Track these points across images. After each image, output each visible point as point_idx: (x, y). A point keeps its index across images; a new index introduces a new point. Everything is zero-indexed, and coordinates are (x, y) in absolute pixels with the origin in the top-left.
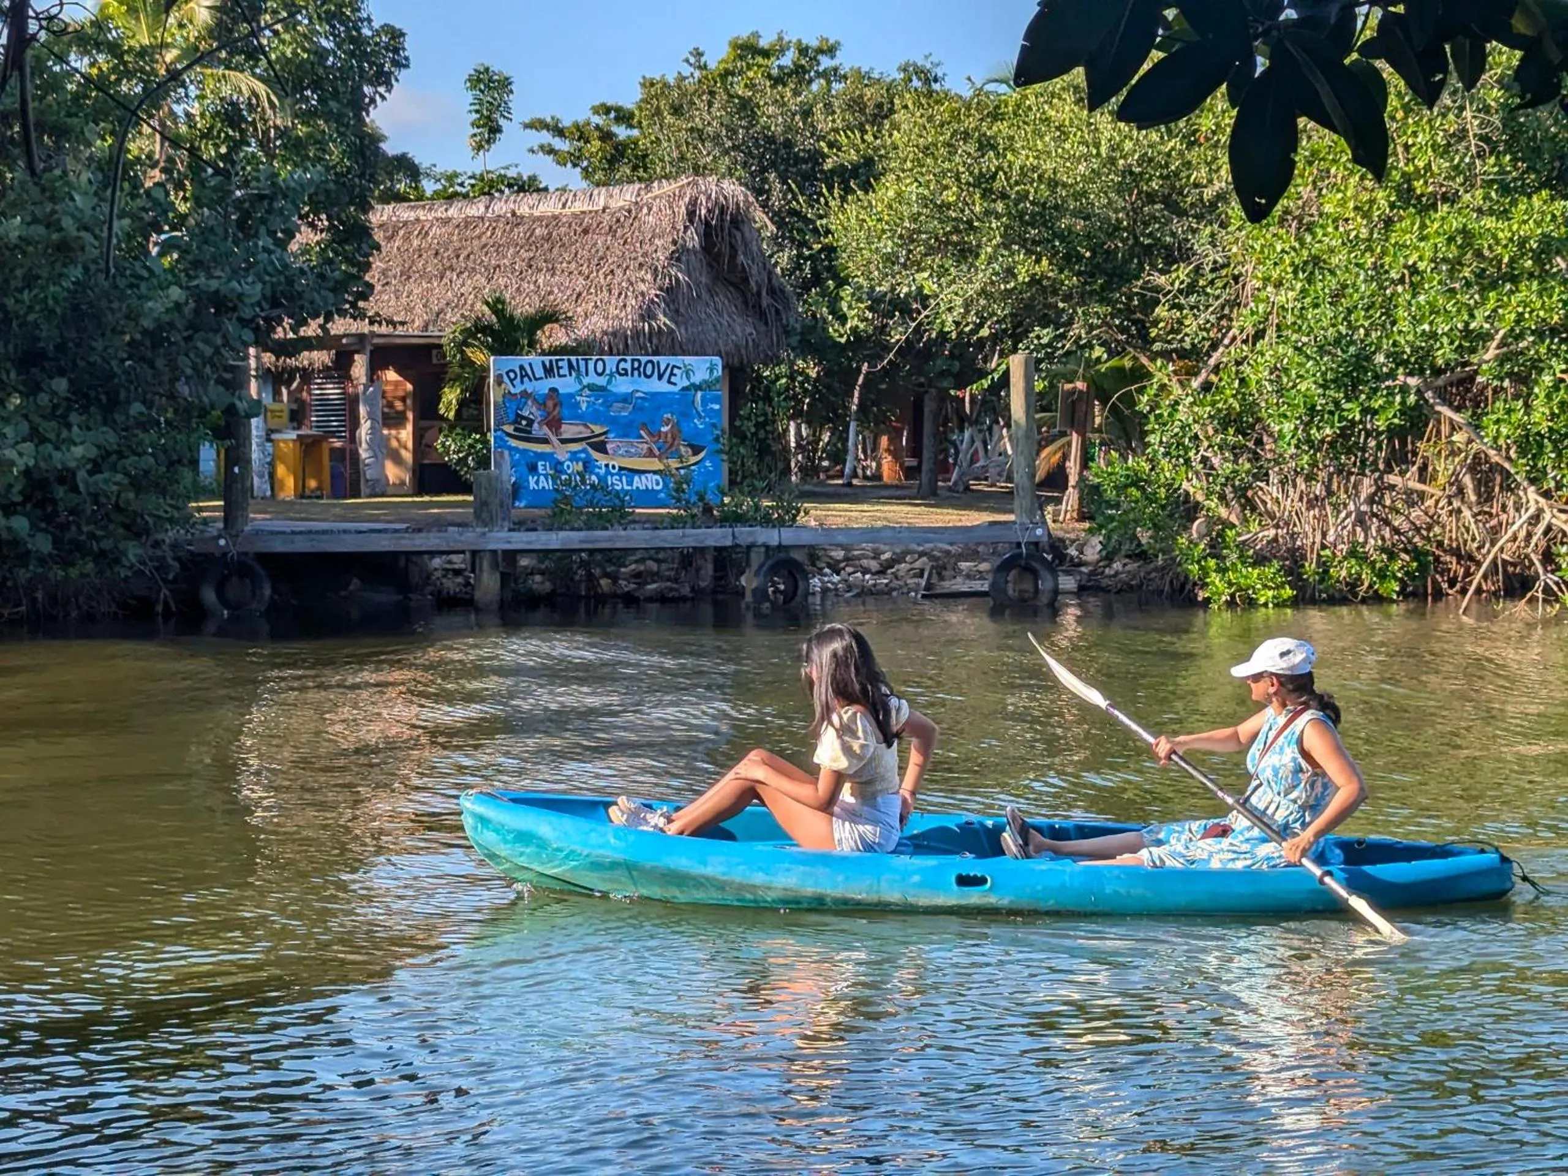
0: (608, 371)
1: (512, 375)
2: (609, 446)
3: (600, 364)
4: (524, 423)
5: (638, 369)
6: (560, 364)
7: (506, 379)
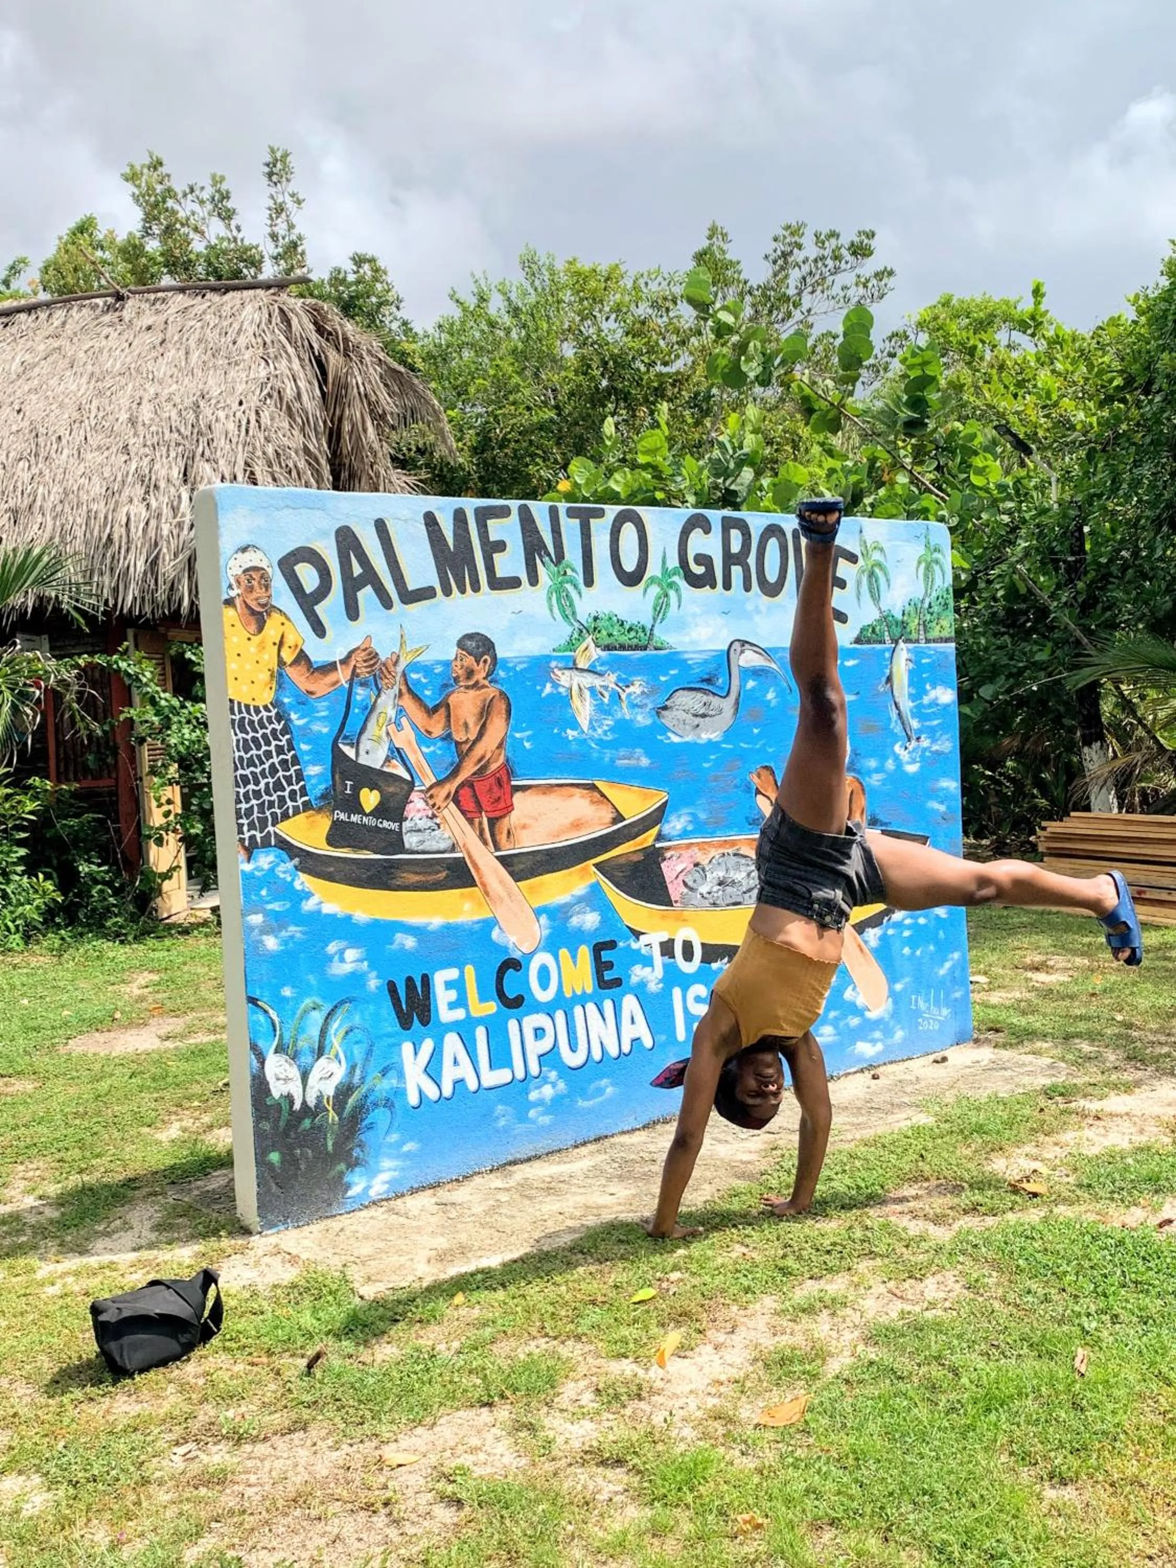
0: (653, 569)
1: (308, 576)
2: (671, 869)
3: (629, 532)
4: (370, 799)
5: (740, 559)
6: (497, 529)
7: (283, 597)
